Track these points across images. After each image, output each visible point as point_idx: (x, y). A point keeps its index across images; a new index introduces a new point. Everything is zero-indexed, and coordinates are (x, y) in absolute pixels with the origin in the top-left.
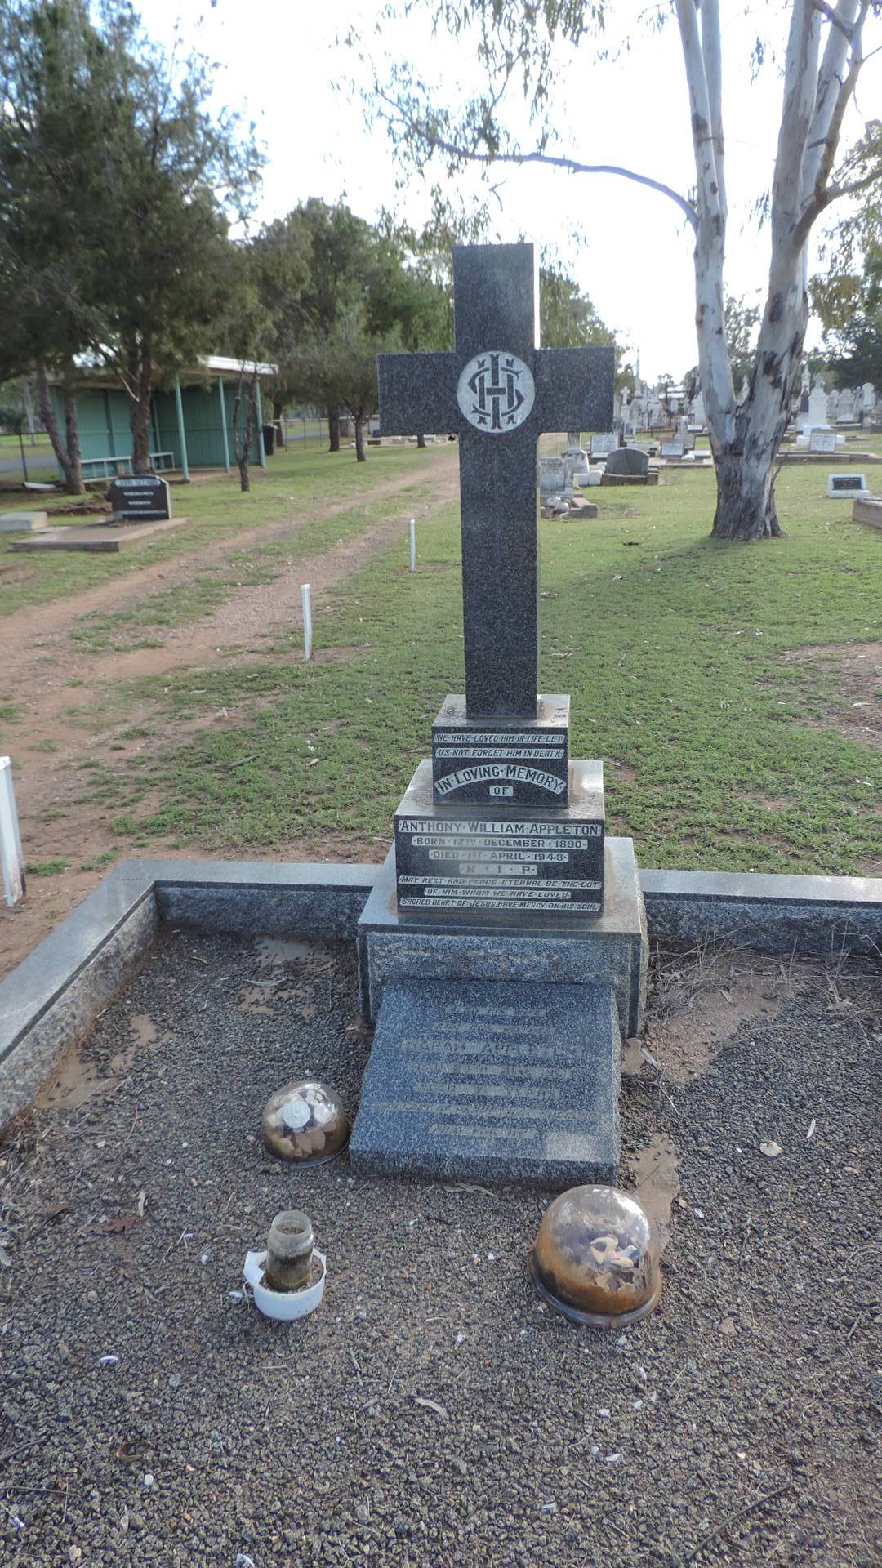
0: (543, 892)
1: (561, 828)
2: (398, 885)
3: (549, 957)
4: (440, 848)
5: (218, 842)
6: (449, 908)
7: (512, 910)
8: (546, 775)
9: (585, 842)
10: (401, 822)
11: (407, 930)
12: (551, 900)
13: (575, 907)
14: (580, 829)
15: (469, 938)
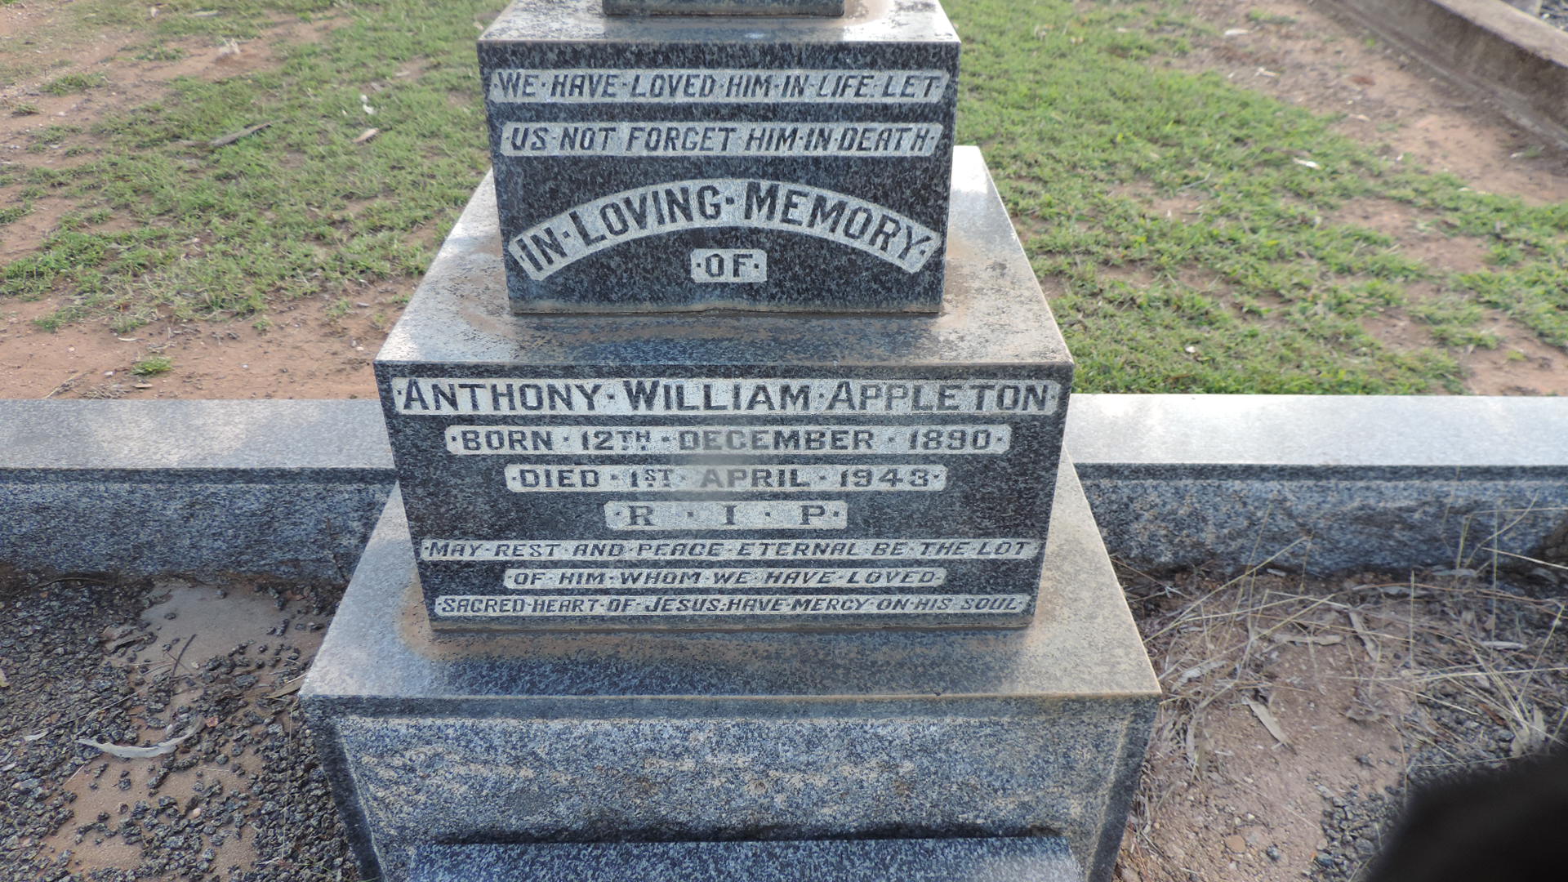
0: (862, 573)
1: (930, 392)
2: (422, 564)
3: (889, 766)
4: (541, 460)
5: (140, 312)
6: (583, 619)
7: (770, 619)
8: (877, 211)
9: (1003, 432)
10: (400, 384)
11: (454, 708)
12: (887, 591)
13: (957, 604)
14: (990, 396)
15: (645, 725)
